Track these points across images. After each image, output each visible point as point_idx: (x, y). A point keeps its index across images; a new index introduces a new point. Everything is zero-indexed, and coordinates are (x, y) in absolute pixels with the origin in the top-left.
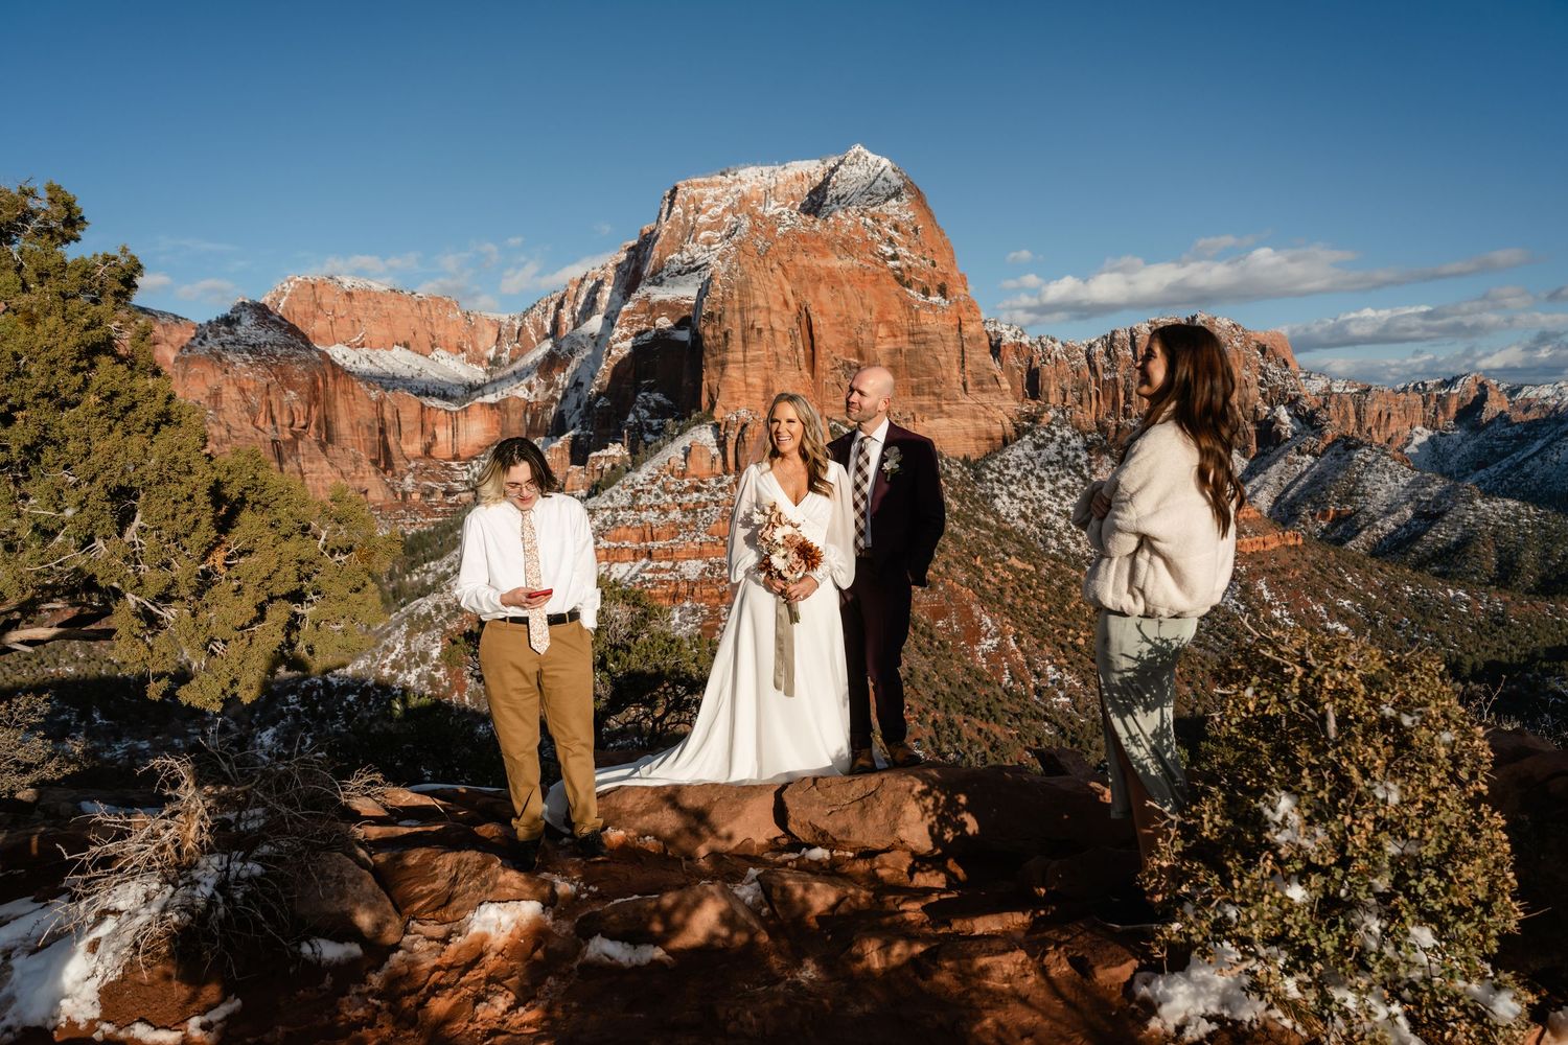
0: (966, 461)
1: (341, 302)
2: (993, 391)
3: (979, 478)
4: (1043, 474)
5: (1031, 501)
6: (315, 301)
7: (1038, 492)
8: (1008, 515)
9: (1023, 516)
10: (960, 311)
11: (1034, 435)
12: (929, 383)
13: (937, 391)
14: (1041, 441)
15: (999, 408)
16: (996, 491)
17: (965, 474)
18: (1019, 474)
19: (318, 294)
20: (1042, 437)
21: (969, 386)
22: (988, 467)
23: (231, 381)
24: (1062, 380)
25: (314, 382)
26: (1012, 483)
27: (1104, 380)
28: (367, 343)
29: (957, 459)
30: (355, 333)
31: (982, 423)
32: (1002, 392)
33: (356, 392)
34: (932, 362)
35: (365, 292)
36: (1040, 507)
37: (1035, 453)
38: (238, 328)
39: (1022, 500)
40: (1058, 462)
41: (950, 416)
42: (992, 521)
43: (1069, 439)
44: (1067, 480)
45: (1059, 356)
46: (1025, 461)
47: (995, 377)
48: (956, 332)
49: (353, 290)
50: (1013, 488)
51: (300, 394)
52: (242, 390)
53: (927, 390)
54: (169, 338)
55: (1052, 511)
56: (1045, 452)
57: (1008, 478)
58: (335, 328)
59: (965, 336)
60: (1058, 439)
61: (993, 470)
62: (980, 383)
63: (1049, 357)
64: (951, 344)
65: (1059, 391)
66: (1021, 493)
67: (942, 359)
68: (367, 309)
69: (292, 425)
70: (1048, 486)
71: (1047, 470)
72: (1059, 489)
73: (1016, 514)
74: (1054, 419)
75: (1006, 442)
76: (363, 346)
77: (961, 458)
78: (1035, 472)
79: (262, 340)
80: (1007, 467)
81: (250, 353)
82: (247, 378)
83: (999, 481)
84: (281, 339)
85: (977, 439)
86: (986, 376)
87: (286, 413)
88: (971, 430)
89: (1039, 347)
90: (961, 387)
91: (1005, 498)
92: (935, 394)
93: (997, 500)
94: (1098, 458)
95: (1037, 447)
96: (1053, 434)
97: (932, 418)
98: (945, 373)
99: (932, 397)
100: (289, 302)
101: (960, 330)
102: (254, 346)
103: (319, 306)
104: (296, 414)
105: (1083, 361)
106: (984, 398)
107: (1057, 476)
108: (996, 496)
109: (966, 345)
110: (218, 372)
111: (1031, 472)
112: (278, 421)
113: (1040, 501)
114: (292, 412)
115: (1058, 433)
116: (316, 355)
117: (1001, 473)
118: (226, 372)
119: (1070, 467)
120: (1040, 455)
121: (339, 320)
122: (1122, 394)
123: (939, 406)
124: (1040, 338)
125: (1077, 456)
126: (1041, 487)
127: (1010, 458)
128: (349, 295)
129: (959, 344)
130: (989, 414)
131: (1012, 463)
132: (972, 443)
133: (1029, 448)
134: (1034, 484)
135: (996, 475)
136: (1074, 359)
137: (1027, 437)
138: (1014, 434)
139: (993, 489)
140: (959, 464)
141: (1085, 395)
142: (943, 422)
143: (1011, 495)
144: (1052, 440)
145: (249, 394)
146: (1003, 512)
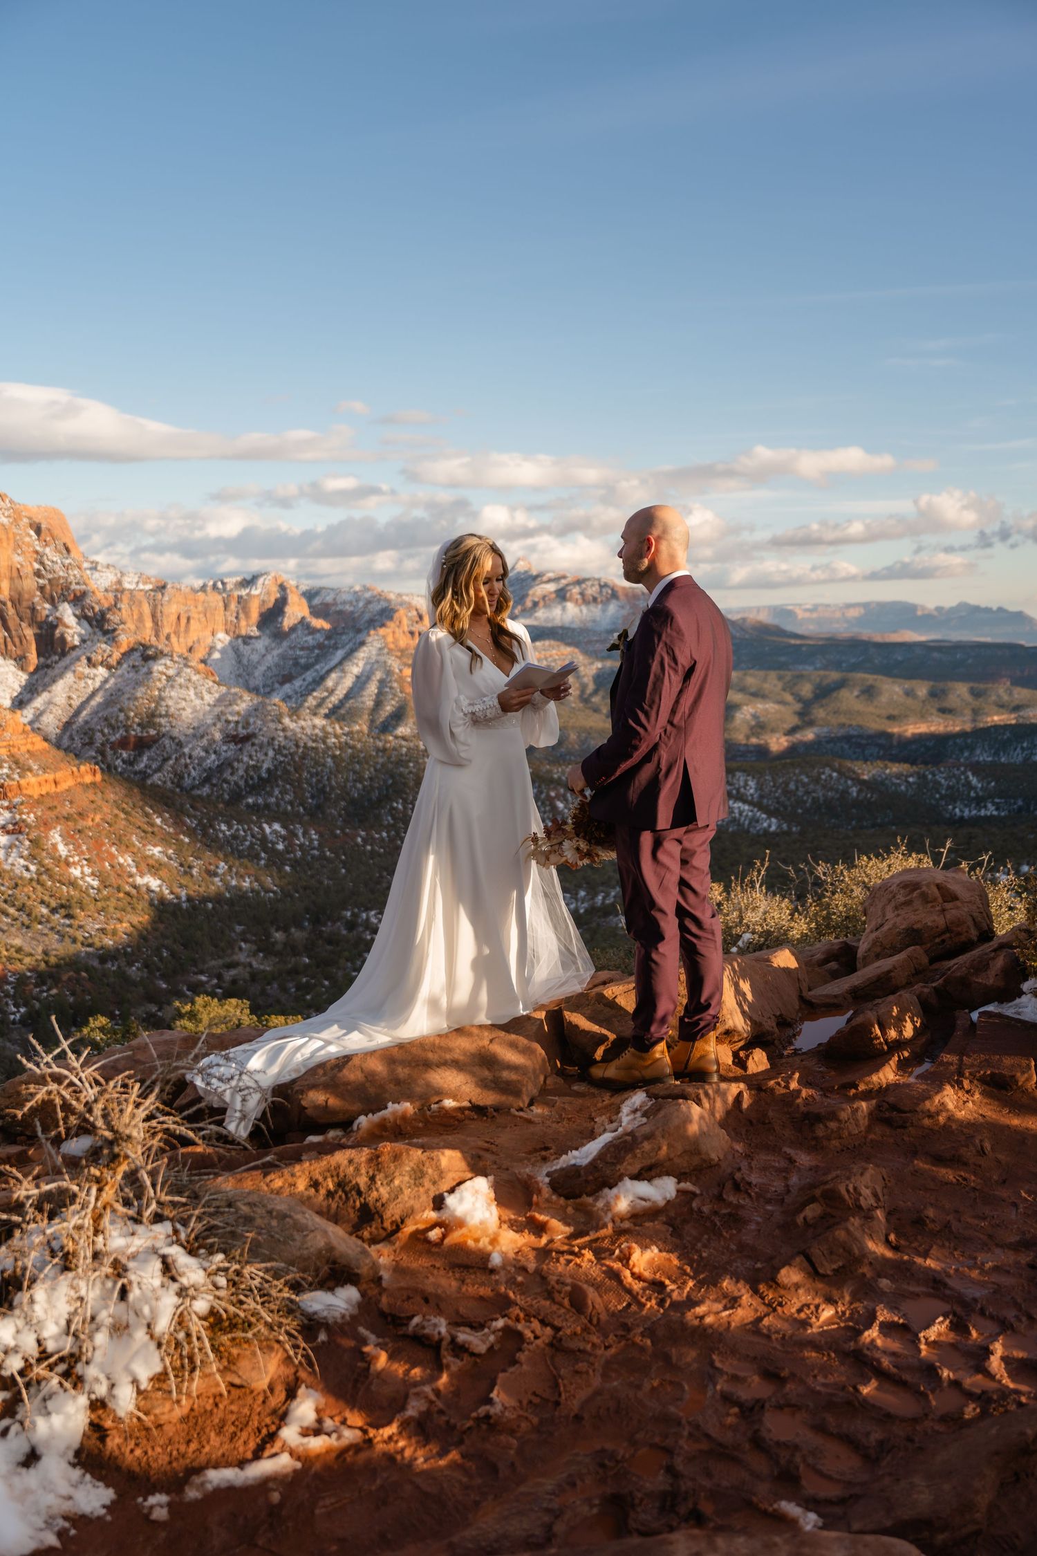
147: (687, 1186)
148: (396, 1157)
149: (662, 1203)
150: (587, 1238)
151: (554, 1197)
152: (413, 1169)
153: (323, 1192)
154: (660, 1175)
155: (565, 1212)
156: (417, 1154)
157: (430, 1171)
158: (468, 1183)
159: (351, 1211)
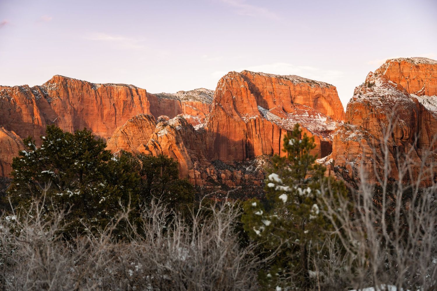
1: (413, 71)
6: (400, 72)
19: (401, 68)
23: (374, 116)
25: (413, 114)
28: (426, 92)
30: (420, 87)
33: (432, 120)
35: (425, 65)
38: (375, 88)
49: (420, 65)
51: (406, 121)
52: (379, 120)
54: (324, 95)
58: (410, 86)
68: (426, 74)
69: (402, 138)
76: (424, 94)
79: (386, 94)
81: (382, 101)
82: (381, 114)
84: (395, 93)
87: (399, 132)
100: (388, 72)
102: (383, 97)
103: (402, 74)
104: (405, 132)
110: (368, 111)
112: (395, 136)
114: (402, 132)
116: (412, 101)
118: (372, 111)
121: (412, 81)
128: (417, 67)
145: (382, 122)
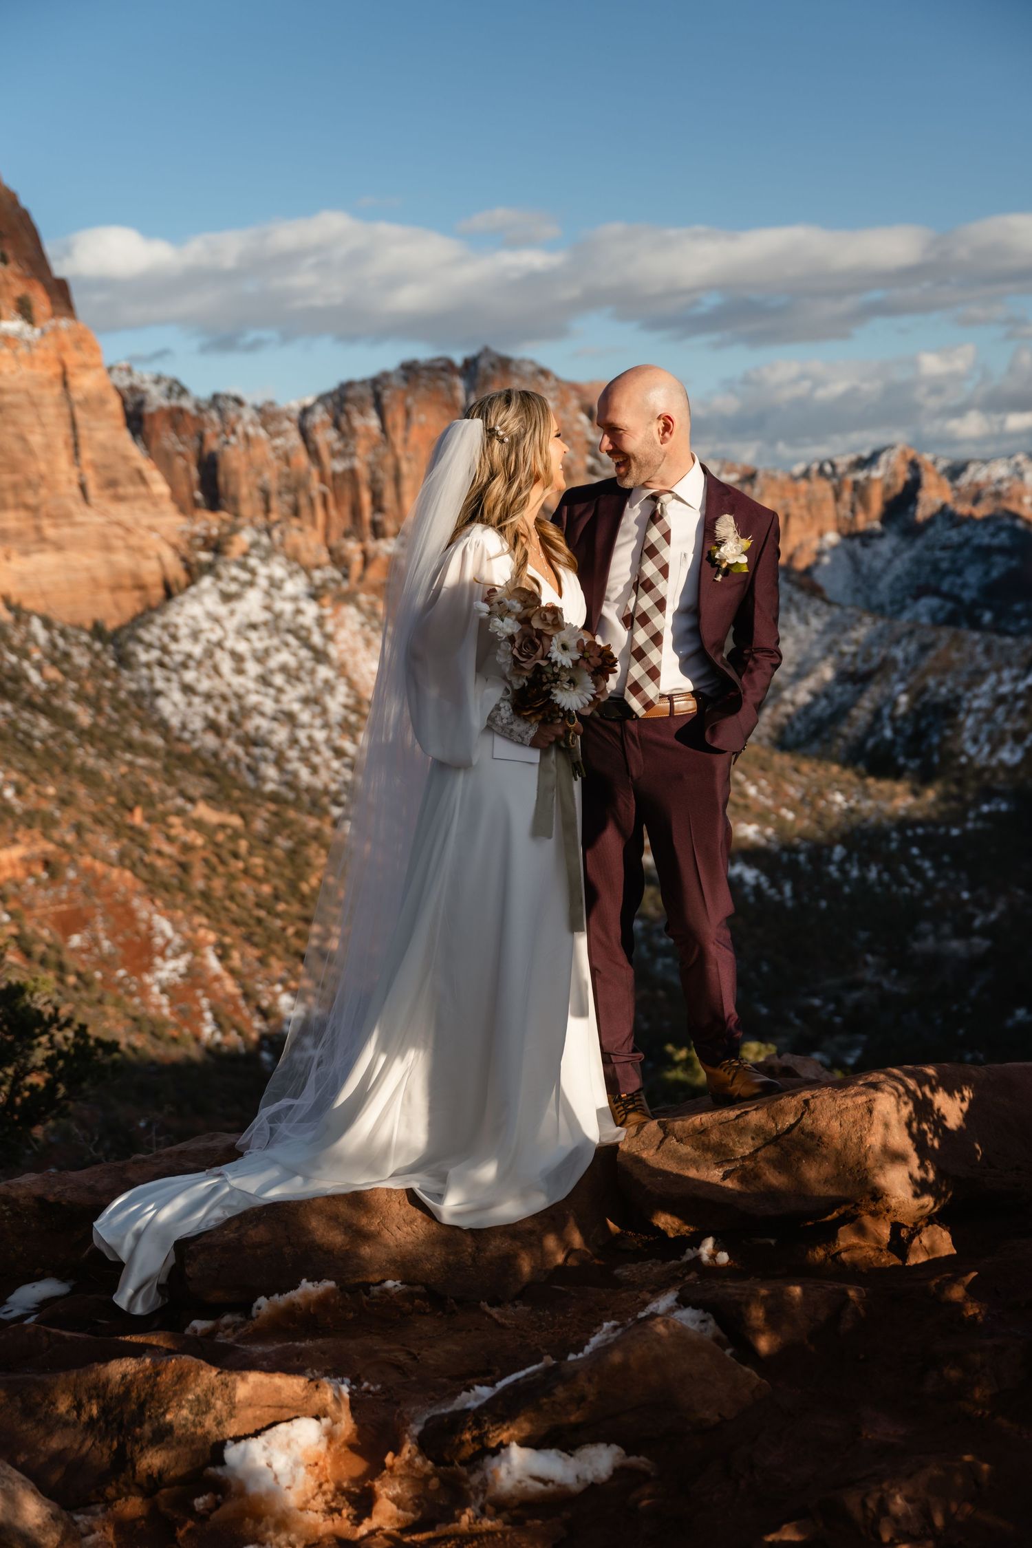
0: (97, 631)
2: (137, 497)
3: (125, 660)
4: (242, 647)
5: (224, 698)
7: (236, 681)
8: (184, 727)
9: (212, 726)
10: (62, 348)
11: (218, 577)
12: (15, 487)
13: (30, 499)
14: (233, 588)
15: (151, 529)
16: (160, 684)
17: (97, 655)
18: (197, 650)
20: (234, 579)
21: (92, 490)
22: (140, 641)
24: (259, 474)
26: (184, 666)
27: (335, 476)
29: (80, 628)
31: (123, 559)
32: (154, 500)
34: (16, 447)
36: (242, 708)
37: (222, 610)
39: (208, 697)
40: (266, 624)
41: (59, 547)
42: (157, 741)
43: (282, 581)
44: (284, 657)
45: (251, 430)
46: (206, 625)
47: (139, 473)
48: (58, 389)
50: (189, 676)
53: (10, 498)
55: (262, 714)
56: (241, 606)
57: (179, 658)
59: (77, 396)
60: (263, 582)
61: (149, 646)
62: (112, 483)
63: (234, 432)
64: (52, 412)
65: (257, 495)
66: (204, 685)
67: (36, 439)
70: (252, 668)
71: (248, 640)
72: (271, 672)
73: (197, 724)
74: (255, 545)
75: (169, 593)
77: (89, 625)
78: (229, 644)
80: (175, 638)
83: (162, 664)
85: (116, 588)
86: (121, 472)
88: (102, 573)
89: (214, 415)
90: (76, 491)
91: (177, 696)
92: (27, 507)
93: (161, 703)
94: (336, 613)
95: (227, 597)
96: (253, 572)
97: (26, 553)
98: (43, 467)
99: (22, 514)
101: (65, 384)
105: (295, 439)
106: (122, 512)
107: (267, 652)
108: (158, 693)
109: (80, 415)
111: (220, 644)
113: (239, 697)
115: (263, 571)
117: (165, 650)
119: (289, 631)
120: (232, 613)
122: (366, 497)
123: (38, 529)
124: (216, 397)
125: (299, 612)
126: (240, 671)
127: (179, 620)
129: (66, 410)
130: (134, 541)
131: (183, 632)
132: (105, 596)
133: (211, 602)
134: (226, 665)
135: (155, 654)
136: (278, 434)
137: (206, 582)
138: (183, 577)
139: (151, 680)
140: (85, 638)
141: (303, 501)
142: (47, 560)
143: (188, 689)
144: (251, 584)
146: (175, 722)
147: (639, 1461)
148: (181, 1378)
149: (576, 1487)
150: (430, 1534)
151: (418, 1461)
152: (198, 1399)
153: (84, 1418)
154: (594, 1441)
155: (426, 1485)
156: (210, 1375)
157: (219, 1404)
158: (282, 1427)
159: (106, 1451)
